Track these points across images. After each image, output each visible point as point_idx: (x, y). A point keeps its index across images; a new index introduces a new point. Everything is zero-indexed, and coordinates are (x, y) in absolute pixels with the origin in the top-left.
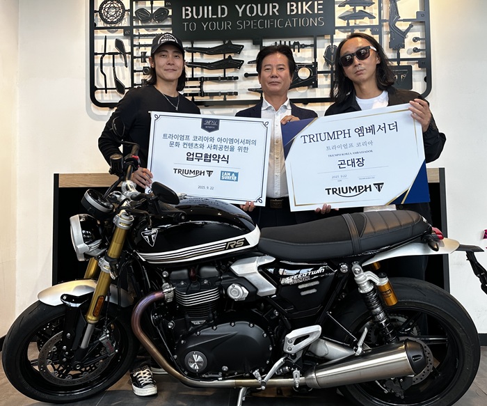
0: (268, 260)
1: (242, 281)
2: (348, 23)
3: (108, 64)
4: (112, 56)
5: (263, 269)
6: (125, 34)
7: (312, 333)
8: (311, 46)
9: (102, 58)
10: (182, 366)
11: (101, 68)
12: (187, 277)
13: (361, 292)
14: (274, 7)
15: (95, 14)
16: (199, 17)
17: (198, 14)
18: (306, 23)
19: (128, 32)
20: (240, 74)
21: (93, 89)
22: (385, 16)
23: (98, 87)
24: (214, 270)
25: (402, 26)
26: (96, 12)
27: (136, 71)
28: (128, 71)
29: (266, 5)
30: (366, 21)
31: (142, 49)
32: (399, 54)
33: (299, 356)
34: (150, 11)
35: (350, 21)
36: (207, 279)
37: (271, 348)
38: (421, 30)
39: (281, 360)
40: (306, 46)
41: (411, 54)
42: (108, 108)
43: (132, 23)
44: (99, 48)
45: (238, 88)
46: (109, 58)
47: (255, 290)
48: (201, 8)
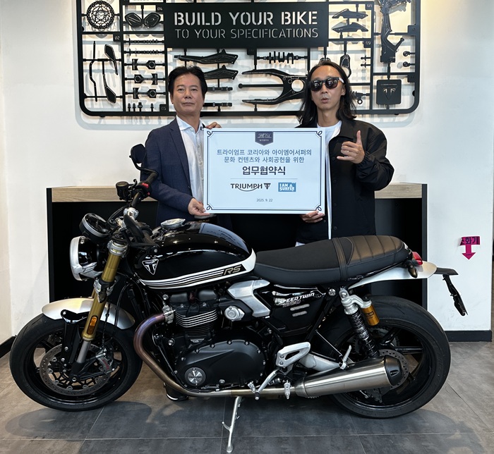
0: (263, 284)
1: (239, 303)
2: (341, 36)
3: (98, 71)
4: (101, 62)
5: (258, 293)
6: (114, 40)
7: (302, 349)
8: (305, 57)
9: (91, 65)
10: (182, 379)
11: (91, 75)
12: (186, 300)
13: (347, 313)
14: (268, 16)
15: (83, 18)
16: (192, 24)
17: (190, 21)
18: (299, 34)
19: (118, 37)
20: (234, 84)
21: (82, 97)
22: (378, 29)
23: (88, 95)
24: (212, 293)
25: (393, 40)
26: (84, 15)
27: (127, 79)
28: (118, 79)
29: (260, 14)
30: (359, 34)
31: (133, 56)
32: (389, 68)
33: (290, 369)
34: (140, 16)
35: (343, 33)
36: (206, 302)
37: (264, 363)
38: (411, 43)
39: (274, 373)
40: (300, 58)
41: (401, 67)
42: (99, 117)
43: (121, 28)
44: (87, 54)
45: (232, 99)
46: (99, 64)
47: (250, 311)
48: (194, 14)
